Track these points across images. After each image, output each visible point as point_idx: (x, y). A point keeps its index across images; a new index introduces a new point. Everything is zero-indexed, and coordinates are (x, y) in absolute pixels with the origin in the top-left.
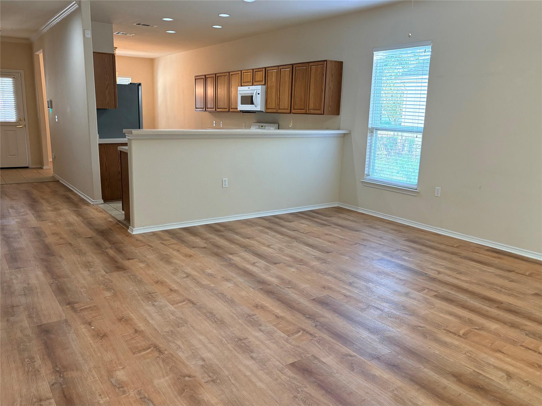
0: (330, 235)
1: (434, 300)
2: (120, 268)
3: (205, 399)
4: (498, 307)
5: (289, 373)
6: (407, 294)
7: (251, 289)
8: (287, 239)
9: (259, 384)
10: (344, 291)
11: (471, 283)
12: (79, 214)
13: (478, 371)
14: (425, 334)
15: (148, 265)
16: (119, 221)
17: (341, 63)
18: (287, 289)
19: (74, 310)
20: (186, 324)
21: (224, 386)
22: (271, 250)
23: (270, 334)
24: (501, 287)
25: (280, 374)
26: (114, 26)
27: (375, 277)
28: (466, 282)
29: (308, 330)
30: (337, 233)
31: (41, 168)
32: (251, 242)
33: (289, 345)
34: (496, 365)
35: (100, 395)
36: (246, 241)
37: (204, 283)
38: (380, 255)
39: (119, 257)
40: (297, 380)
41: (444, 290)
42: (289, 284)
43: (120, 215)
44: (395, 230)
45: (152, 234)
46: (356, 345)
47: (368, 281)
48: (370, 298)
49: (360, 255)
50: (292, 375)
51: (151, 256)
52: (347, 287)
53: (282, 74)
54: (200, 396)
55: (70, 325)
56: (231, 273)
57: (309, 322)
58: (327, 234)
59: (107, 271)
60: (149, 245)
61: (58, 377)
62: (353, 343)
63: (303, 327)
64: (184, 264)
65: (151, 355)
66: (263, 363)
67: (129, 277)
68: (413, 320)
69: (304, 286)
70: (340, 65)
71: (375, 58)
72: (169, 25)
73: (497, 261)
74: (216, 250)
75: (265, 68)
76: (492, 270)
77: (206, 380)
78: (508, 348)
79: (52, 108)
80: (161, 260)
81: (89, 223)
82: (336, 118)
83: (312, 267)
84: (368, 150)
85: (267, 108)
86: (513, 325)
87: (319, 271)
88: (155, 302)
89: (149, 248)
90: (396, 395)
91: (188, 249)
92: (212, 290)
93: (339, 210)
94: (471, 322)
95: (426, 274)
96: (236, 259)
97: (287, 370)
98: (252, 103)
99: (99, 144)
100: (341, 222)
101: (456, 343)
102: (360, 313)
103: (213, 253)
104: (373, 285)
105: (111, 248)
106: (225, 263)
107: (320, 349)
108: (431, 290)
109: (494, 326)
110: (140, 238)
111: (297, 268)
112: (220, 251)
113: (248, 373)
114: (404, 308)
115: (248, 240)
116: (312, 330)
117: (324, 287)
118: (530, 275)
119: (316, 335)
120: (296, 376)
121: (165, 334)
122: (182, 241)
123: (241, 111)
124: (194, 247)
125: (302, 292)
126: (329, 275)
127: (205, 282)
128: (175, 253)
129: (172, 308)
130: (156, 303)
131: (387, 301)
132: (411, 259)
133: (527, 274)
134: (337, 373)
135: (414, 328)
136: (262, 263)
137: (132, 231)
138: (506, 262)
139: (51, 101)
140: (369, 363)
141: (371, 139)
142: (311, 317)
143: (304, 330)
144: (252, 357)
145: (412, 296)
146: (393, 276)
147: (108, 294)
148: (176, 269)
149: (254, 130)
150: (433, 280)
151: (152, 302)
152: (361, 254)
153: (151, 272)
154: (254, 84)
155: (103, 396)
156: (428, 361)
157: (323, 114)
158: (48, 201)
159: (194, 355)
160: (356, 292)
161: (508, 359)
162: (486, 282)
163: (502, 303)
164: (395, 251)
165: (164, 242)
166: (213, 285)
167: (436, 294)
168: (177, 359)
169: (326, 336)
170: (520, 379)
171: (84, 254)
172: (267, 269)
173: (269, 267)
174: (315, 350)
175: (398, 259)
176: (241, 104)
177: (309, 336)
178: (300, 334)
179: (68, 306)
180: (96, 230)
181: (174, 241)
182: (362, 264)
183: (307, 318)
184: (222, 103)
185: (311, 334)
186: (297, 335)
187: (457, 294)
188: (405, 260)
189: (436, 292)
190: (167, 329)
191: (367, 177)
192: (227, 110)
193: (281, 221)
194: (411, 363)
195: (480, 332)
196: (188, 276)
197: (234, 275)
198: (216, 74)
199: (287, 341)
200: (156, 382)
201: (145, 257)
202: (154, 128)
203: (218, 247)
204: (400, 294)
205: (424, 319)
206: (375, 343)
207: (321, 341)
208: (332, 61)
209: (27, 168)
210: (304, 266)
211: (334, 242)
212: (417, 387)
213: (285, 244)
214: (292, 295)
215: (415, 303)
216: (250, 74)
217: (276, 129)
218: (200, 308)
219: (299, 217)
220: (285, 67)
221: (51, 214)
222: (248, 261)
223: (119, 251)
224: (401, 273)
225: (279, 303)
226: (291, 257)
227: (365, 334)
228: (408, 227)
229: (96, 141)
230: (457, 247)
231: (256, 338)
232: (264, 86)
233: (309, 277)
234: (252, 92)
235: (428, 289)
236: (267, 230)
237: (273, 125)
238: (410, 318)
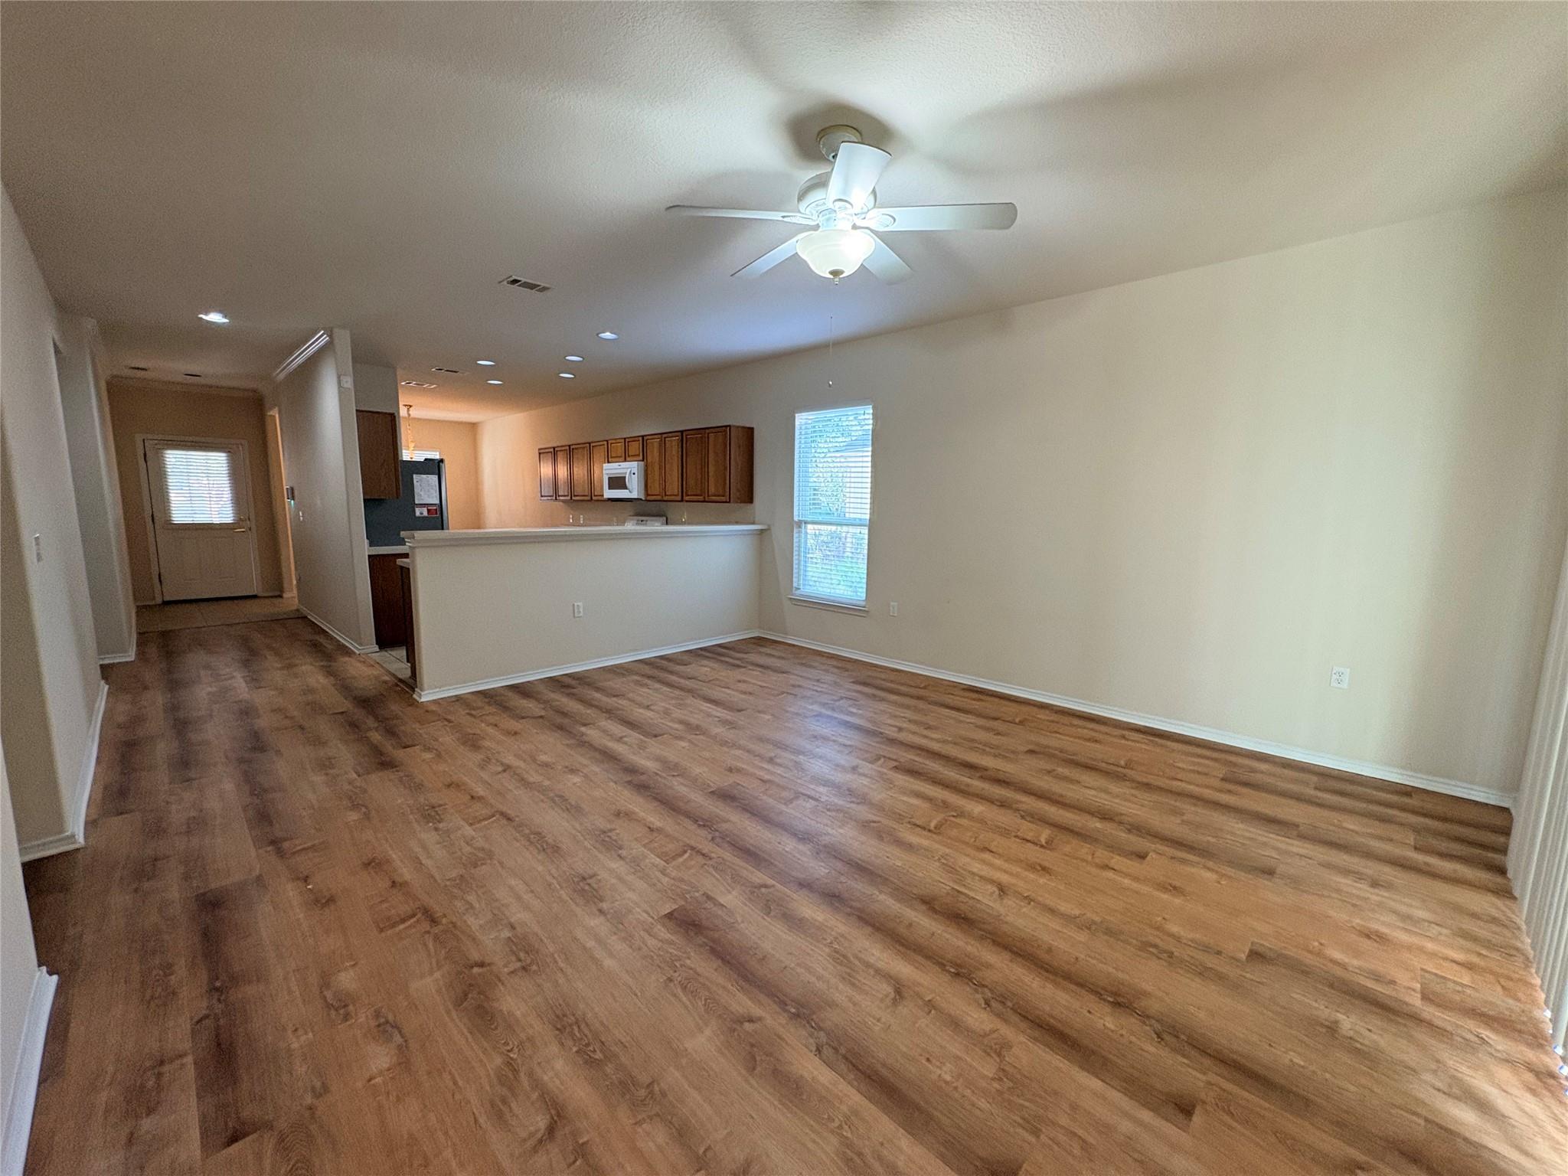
0: (744, 681)
1: (892, 774)
2: (385, 763)
3: (505, 1009)
4: (981, 777)
5: (663, 933)
6: (854, 769)
7: (612, 784)
8: (677, 692)
9: (608, 963)
10: (761, 773)
11: (945, 742)
12: (330, 672)
13: (958, 888)
14: (881, 835)
15: (439, 755)
16: (401, 680)
17: (751, 430)
18: (670, 778)
19: (280, 853)
20: (490, 859)
21: (544, 976)
22: (650, 714)
23: (636, 863)
24: (984, 745)
25: (646, 937)
26: (399, 372)
27: (807, 745)
28: (938, 741)
29: (700, 847)
30: (754, 677)
31: (281, 596)
32: (620, 702)
33: (667, 879)
34: (982, 873)
35: (296, 1030)
36: (611, 702)
37: (531, 780)
38: (816, 708)
39: (388, 746)
40: (675, 945)
41: (908, 756)
42: (674, 769)
43: (403, 669)
44: (838, 668)
45: (454, 699)
46: (775, 866)
47: (798, 752)
48: (799, 781)
49: (787, 712)
50: (668, 936)
51: (447, 739)
52: (765, 766)
53: (667, 445)
54: (495, 1005)
55: (265, 886)
56: (580, 759)
57: (703, 832)
58: (739, 681)
59: (361, 771)
60: (446, 720)
61: (215, 1001)
62: (772, 863)
63: (693, 843)
64: (501, 750)
65: (414, 930)
66: (618, 920)
67: (401, 780)
68: (864, 812)
69: (697, 770)
70: (750, 431)
71: (797, 423)
72: (490, 372)
73: (976, 705)
74: (559, 720)
75: (643, 437)
76: (971, 719)
77: (512, 967)
78: (997, 842)
79: (293, 499)
80: (464, 743)
81: (345, 687)
82: (749, 506)
83: (714, 737)
84: (795, 553)
85: (647, 494)
86: (1003, 804)
87: (724, 743)
88: (439, 822)
89: (446, 723)
90: (836, 951)
91: (512, 721)
92: (543, 790)
93: (759, 641)
94: (945, 805)
95: (881, 733)
96: (592, 734)
97: (659, 927)
98: (625, 487)
99: (369, 556)
100: (762, 660)
101: (925, 843)
102: (783, 808)
103: (554, 725)
104: (805, 758)
105: (376, 729)
106: (572, 741)
107: (718, 880)
108: (889, 758)
109: (977, 808)
110: (433, 708)
111: (690, 741)
112: (566, 721)
113: (591, 944)
114: (851, 792)
115: (615, 699)
116: (707, 847)
117: (730, 770)
118: (1021, 723)
119: (713, 855)
120: (673, 938)
121: (448, 883)
122: (505, 708)
123: (609, 499)
124: (523, 718)
125: (695, 782)
126: (740, 747)
127: (534, 777)
128: (490, 730)
129: (469, 831)
130: (441, 826)
131: (826, 783)
132: (860, 712)
133: (1017, 720)
134: (743, 922)
135: (865, 826)
136: (634, 736)
137: (420, 697)
138: (989, 706)
139: (292, 489)
140: (795, 896)
141: (799, 537)
142: (705, 823)
143: (693, 848)
144: (600, 911)
145: (861, 771)
146: (834, 741)
147: (353, 816)
148: (488, 758)
149: (630, 526)
150: (892, 741)
151: (434, 823)
152: (789, 709)
153: (442, 767)
154: (628, 459)
155: (300, 1032)
156: (886, 881)
157: (729, 502)
158: (277, 653)
159: (497, 919)
160: (779, 772)
161: (998, 862)
162: (964, 739)
163: (986, 770)
164: (839, 700)
165: (473, 712)
166: (547, 783)
167: (895, 764)
168: (463, 932)
169: (728, 855)
170: (1018, 894)
171: (324, 744)
172: (642, 746)
173: (645, 742)
174: (710, 883)
175: (842, 712)
176: (609, 489)
177: (700, 859)
178: (686, 855)
179: (269, 848)
180: (355, 698)
181: (492, 709)
182: (790, 725)
183: (700, 825)
184: (581, 489)
185: (703, 855)
186: (681, 860)
187: (927, 762)
188: (852, 714)
189: (895, 760)
190: (454, 874)
191: (798, 592)
192: (589, 498)
193: (670, 664)
194: (859, 887)
195: (958, 820)
196: (507, 768)
197: (585, 762)
198: (569, 446)
199: (663, 872)
200: (415, 985)
201: (436, 740)
202: (479, 528)
203: (564, 714)
204: (843, 769)
205: (880, 808)
206: (805, 859)
207: (720, 867)
208: (738, 427)
209: (255, 597)
210: (702, 737)
211: (750, 693)
212: (869, 929)
213: (674, 702)
214: (679, 788)
215: (865, 783)
216: (620, 446)
217: (663, 524)
218: (519, 827)
219: (699, 655)
220: (670, 435)
221: (278, 676)
222: (612, 737)
223: (391, 732)
224: (847, 735)
225: (656, 804)
226: (681, 722)
227: (789, 845)
228: (856, 661)
229: (364, 549)
230: (925, 688)
231: (611, 871)
232: (642, 463)
233: (707, 754)
234: (624, 471)
235: (884, 757)
236: (649, 682)
237: (658, 518)
238: (860, 808)
